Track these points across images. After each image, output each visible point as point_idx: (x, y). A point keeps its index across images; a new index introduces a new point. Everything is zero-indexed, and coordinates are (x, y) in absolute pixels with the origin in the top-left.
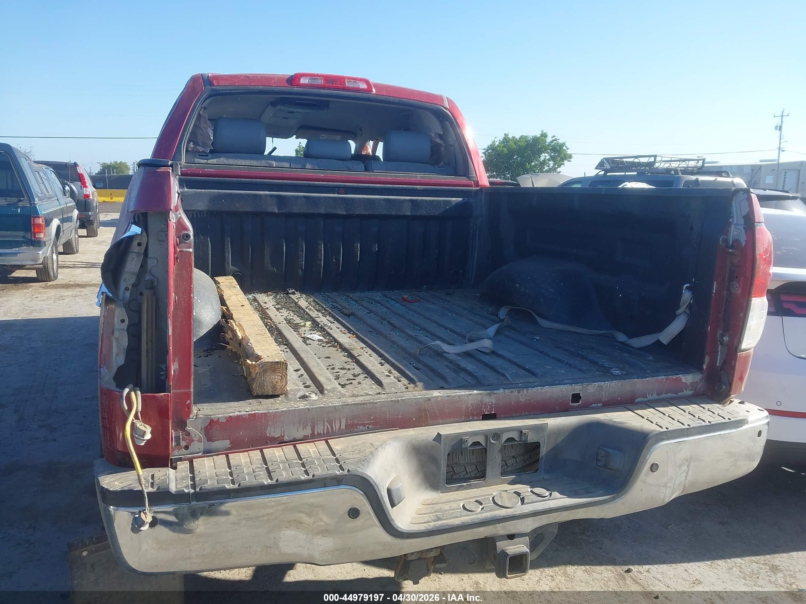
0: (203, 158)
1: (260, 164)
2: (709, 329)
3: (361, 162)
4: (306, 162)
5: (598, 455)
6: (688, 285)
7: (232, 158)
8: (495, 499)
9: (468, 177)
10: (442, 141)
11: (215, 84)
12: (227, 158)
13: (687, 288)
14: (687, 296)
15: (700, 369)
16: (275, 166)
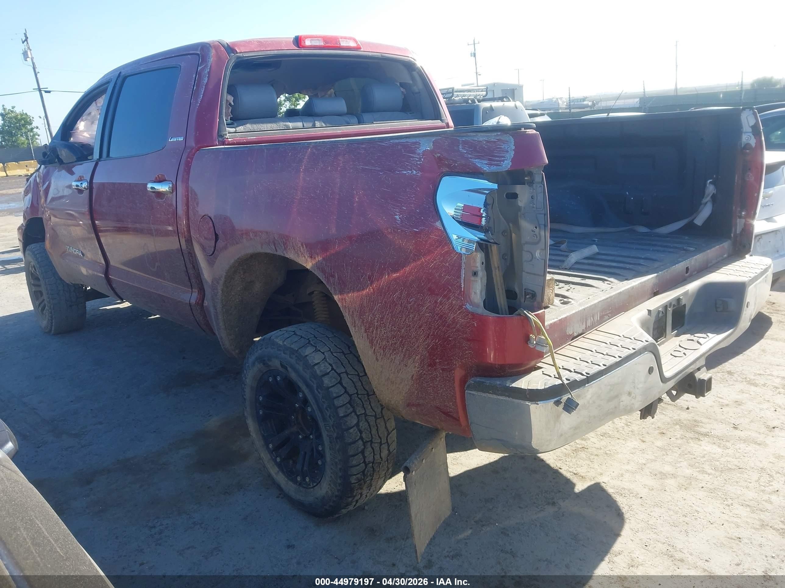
0: (231, 127)
1: (279, 128)
2: (734, 208)
3: (355, 117)
4: (315, 121)
5: (716, 304)
6: (711, 180)
7: (255, 123)
8: (681, 345)
9: (441, 120)
10: (405, 90)
11: (238, 51)
12: (252, 123)
13: (710, 182)
14: (711, 189)
15: (729, 237)
16: (291, 128)
